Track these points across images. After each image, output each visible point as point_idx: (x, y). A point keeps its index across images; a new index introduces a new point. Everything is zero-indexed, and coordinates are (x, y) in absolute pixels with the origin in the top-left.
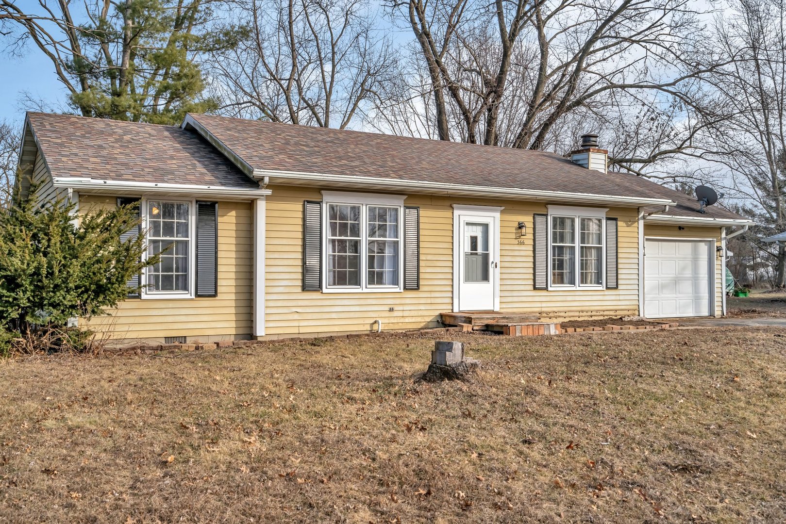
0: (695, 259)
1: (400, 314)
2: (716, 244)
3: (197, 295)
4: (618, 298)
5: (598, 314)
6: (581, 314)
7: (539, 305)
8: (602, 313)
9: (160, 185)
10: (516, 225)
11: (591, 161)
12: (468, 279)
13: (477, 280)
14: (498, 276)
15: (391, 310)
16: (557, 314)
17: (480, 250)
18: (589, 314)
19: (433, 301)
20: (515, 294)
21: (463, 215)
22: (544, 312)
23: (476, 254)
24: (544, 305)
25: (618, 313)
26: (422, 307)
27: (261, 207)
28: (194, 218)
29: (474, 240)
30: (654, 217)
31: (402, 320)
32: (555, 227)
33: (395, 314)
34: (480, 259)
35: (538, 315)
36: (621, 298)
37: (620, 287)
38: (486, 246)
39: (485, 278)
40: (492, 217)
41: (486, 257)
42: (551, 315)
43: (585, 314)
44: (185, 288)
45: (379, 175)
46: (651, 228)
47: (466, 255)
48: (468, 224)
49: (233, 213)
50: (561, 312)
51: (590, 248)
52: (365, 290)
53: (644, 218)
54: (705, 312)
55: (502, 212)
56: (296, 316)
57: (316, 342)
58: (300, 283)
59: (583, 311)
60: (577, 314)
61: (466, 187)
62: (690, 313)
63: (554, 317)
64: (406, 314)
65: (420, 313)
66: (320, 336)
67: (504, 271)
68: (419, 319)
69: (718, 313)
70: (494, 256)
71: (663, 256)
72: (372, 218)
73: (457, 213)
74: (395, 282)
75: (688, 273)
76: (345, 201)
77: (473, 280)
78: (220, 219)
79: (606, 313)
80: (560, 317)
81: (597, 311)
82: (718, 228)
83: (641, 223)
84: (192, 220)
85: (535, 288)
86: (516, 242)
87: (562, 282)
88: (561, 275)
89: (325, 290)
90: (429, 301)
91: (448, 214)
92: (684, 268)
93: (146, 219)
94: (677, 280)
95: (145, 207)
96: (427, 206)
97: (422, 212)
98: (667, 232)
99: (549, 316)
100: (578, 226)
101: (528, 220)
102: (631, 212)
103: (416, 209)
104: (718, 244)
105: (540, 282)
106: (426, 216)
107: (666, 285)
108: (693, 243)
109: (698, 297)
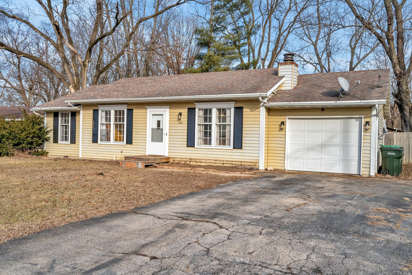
0: (346, 132)
1: (125, 154)
4: (243, 154)
5: (228, 163)
6: (216, 162)
7: (190, 155)
8: (230, 162)
10: (178, 114)
11: (280, 71)
12: (153, 140)
13: (160, 141)
14: (167, 140)
15: (122, 152)
16: (201, 161)
18: (222, 162)
20: (176, 148)
22: (193, 159)
23: (160, 129)
24: (192, 155)
25: (242, 163)
26: (133, 152)
27: (81, 113)
28: (70, 117)
29: (159, 123)
32: (201, 114)
33: (123, 154)
35: (189, 160)
36: (245, 154)
37: (243, 148)
42: (197, 161)
43: (219, 162)
44: (69, 140)
47: (153, 129)
48: (153, 115)
50: (203, 159)
52: (112, 143)
53: (264, 105)
55: (169, 108)
56: (91, 152)
57: (91, 161)
58: (91, 140)
59: (217, 160)
60: (214, 161)
63: (199, 162)
64: (127, 154)
66: (97, 160)
67: (171, 137)
69: (364, 172)
70: (166, 130)
71: (309, 129)
72: (116, 114)
74: (124, 141)
76: (106, 109)
77: (155, 141)
78: (77, 118)
79: (233, 163)
80: (202, 162)
81: (227, 161)
83: (262, 108)
85: (187, 146)
86: (178, 122)
90: (137, 149)
92: (332, 138)
93: (60, 118)
94: (323, 146)
95: (60, 115)
96: (137, 108)
97: (134, 111)
98: (310, 113)
99: (196, 161)
100: (215, 113)
101: (185, 111)
102: (254, 103)
103: (132, 110)
104: (368, 120)
105: (191, 143)
106: (137, 112)
107: (311, 149)
108: (342, 120)
109: (346, 160)
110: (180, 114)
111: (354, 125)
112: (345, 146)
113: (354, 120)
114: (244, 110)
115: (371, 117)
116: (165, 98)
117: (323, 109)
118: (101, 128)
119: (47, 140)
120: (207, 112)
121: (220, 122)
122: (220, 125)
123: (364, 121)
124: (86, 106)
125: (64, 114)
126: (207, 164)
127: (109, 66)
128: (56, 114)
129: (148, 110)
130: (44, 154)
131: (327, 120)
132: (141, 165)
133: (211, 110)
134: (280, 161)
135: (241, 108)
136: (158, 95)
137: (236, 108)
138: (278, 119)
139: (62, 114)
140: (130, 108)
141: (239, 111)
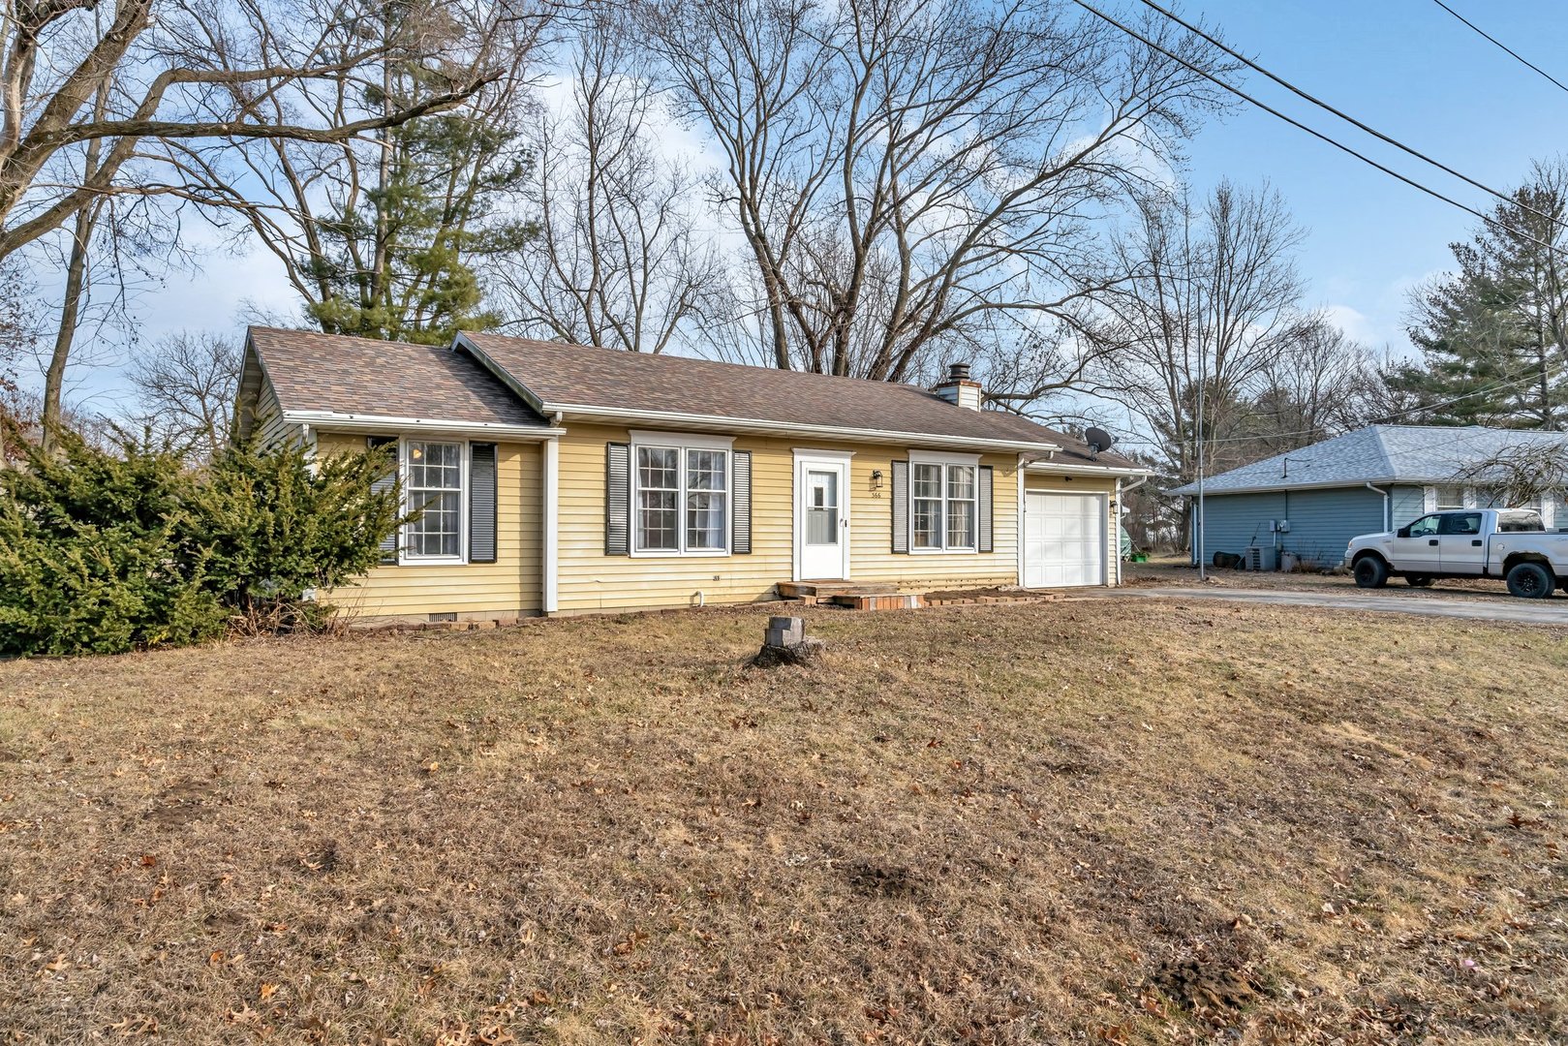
0: (1085, 517)
1: (728, 584)
2: (1110, 498)
3: (471, 561)
4: (993, 563)
5: (969, 583)
6: (949, 583)
7: (898, 572)
8: (973, 582)
9: (422, 421)
10: (871, 474)
11: (961, 396)
12: (812, 540)
13: (822, 542)
14: (848, 537)
15: (717, 579)
16: (920, 583)
17: (826, 505)
18: (959, 583)
19: (769, 567)
20: (869, 559)
21: (807, 461)
22: (904, 581)
23: (822, 509)
24: (904, 572)
25: (993, 582)
26: (754, 575)
27: (553, 450)
28: (467, 463)
29: (819, 492)
30: (1035, 465)
31: (730, 591)
32: (917, 477)
33: (721, 583)
34: (826, 516)
35: (897, 584)
36: (997, 563)
37: (995, 550)
38: (834, 502)
39: (833, 538)
40: (840, 464)
41: (833, 514)
42: (912, 584)
43: (953, 583)
44: (456, 551)
45: (702, 411)
46: (1032, 478)
47: (809, 510)
48: (811, 472)
49: (517, 457)
50: (924, 581)
51: (960, 502)
52: (684, 554)
53: (1024, 466)
54: (1097, 581)
55: (853, 458)
56: (597, 587)
57: (622, 619)
58: (602, 546)
59: (950, 580)
60: (944, 583)
61: (809, 427)
62: (1078, 581)
63: (916, 587)
64: (735, 583)
65: (753, 582)
66: (628, 611)
67: (855, 530)
68: (751, 590)
69: (1111, 581)
70: (843, 512)
71: (1047, 512)
72: (693, 465)
73: (798, 458)
74: (721, 544)
75: (1077, 533)
76: (660, 444)
77: (817, 542)
78: (500, 465)
79: (978, 582)
81: (967, 580)
82: (1113, 479)
83: (1021, 472)
84: (465, 465)
85: (893, 552)
86: (870, 494)
87: (926, 545)
88: (925, 535)
89: (633, 554)
90: (763, 567)
91: (787, 460)
92: (1071, 528)
93: (406, 465)
94: (1063, 542)
95: (404, 450)
96: (762, 450)
97: (755, 458)
101: (886, 469)
102: (1008, 460)
103: (749, 453)
104: (1113, 498)
105: (899, 544)
106: (761, 462)
107: (1050, 548)
108: (1081, 498)
109: (1087, 563)
110: (876, 476)
111: (1096, 506)
112: (1085, 540)
113: (1094, 498)
114: (995, 473)
115: (1116, 493)
117: (1068, 479)
118: (639, 507)
123: (1109, 500)
124: (575, 426)
125: (427, 448)
126: (932, 590)
128: (381, 446)
132: (915, 603)
135: (988, 469)
139: (416, 448)
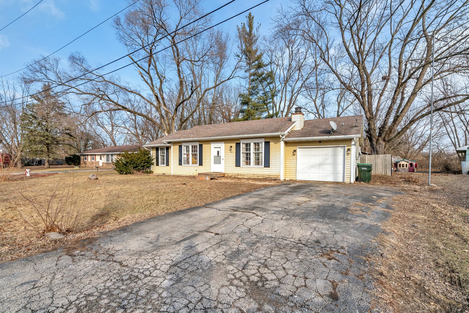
0: (335, 155)
5: (261, 176)
7: (237, 172)
13: (218, 164)
14: (224, 162)
15: (196, 170)
16: (244, 175)
18: (257, 176)
19: (206, 169)
20: (229, 168)
21: (213, 145)
22: (239, 174)
23: (219, 156)
24: (239, 172)
25: (270, 176)
26: (203, 170)
27: (172, 148)
28: (165, 150)
29: (218, 152)
33: (197, 172)
35: (237, 175)
36: (271, 171)
37: (270, 166)
39: (220, 163)
40: (222, 145)
43: (255, 175)
47: (214, 156)
48: (215, 148)
50: (246, 174)
53: (283, 140)
54: (339, 181)
55: (224, 143)
56: (178, 171)
57: (178, 176)
60: (252, 175)
66: (182, 175)
67: (226, 161)
69: (347, 181)
70: (222, 156)
71: (311, 154)
72: (192, 148)
75: (328, 161)
77: (216, 163)
78: (169, 150)
79: (264, 176)
82: (349, 140)
83: (282, 142)
85: (236, 166)
86: (230, 152)
92: (326, 159)
93: (159, 151)
94: (320, 165)
95: (159, 149)
96: (205, 144)
97: (203, 146)
98: (312, 144)
99: (241, 175)
100: (252, 145)
101: (234, 145)
102: (277, 138)
103: (202, 145)
104: (349, 148)
105: (238, 164)
106: (205, 146)
107: (313, 167)
108: (332, 148)
109: (335, 173)
110: (231, 147)
111: (340, 151)
112: (335, 164)
113: (340, 148)
114: (271, 143)
115: (351, 145)
116: (222, 137)
117: (320, 142)
118: (184, 156)
119: (153, 164)
120: (248, 145)
121: (255, 151)
122: (256, 153)
123: (346, 148)
124: (175, 143)
125: (162, 148)
126: (248, 177)
127: (187, 119)
128: (157, 149)
129: (212, 145)
130: (151, 172)
131: (323, 149)
132: (208, 178)
133: (250, 144)
134: (294, 175)
135: (269, 142)
136: (218, 135)
137: (265, 142)
138: (292, 148)
139: (161, 149)
140: (201, 144)
141: (267, 144)
